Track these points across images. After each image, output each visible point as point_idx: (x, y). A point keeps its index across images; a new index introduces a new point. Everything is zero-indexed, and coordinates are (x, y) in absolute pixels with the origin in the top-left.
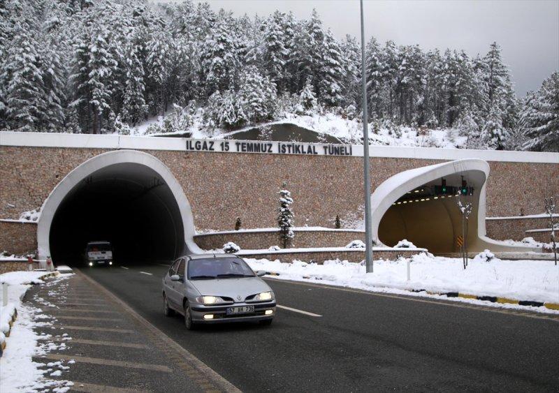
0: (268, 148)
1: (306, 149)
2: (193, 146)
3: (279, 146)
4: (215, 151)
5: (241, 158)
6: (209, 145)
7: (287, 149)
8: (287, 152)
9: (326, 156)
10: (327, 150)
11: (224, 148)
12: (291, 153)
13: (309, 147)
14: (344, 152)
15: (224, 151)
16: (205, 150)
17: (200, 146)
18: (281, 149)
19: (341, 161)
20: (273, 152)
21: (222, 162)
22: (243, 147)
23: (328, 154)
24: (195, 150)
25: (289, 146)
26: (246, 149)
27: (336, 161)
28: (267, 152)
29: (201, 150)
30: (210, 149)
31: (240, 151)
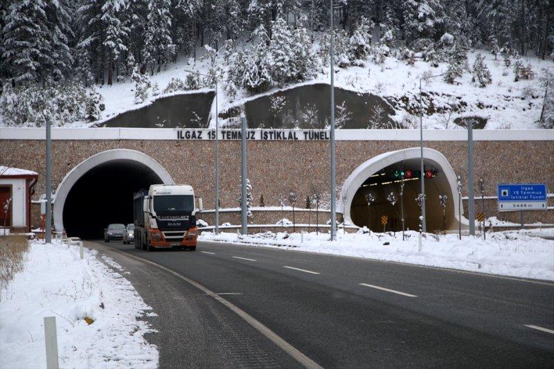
0: (251, 135)
1: (287, 135)
2: (184, 135)
3: (262, 133)
4: (203, 139)
5: (225, 145)
6: (197, 134)
7: (269, 135)
8: (269, 139)
9: (307, 141)
10: (308, 135)
11: (211, 136)
12: (273, 139)
13: (290, 133)
14: (324, 137)
15: (211, 139)
16: (194, 139)
17: (189, 135)
18: (263, 136)
19: (321, 145)
20: (256, 139)
21: (209, 149)
22: (228, 135)
23: (308, 139)
24: (185, 139)
25: (271, 133)
26: (231, 136)
27: (316, 145)
28: (250, 139)
29: (190, 139)
30: (199, 137)
31: (226, 138)
